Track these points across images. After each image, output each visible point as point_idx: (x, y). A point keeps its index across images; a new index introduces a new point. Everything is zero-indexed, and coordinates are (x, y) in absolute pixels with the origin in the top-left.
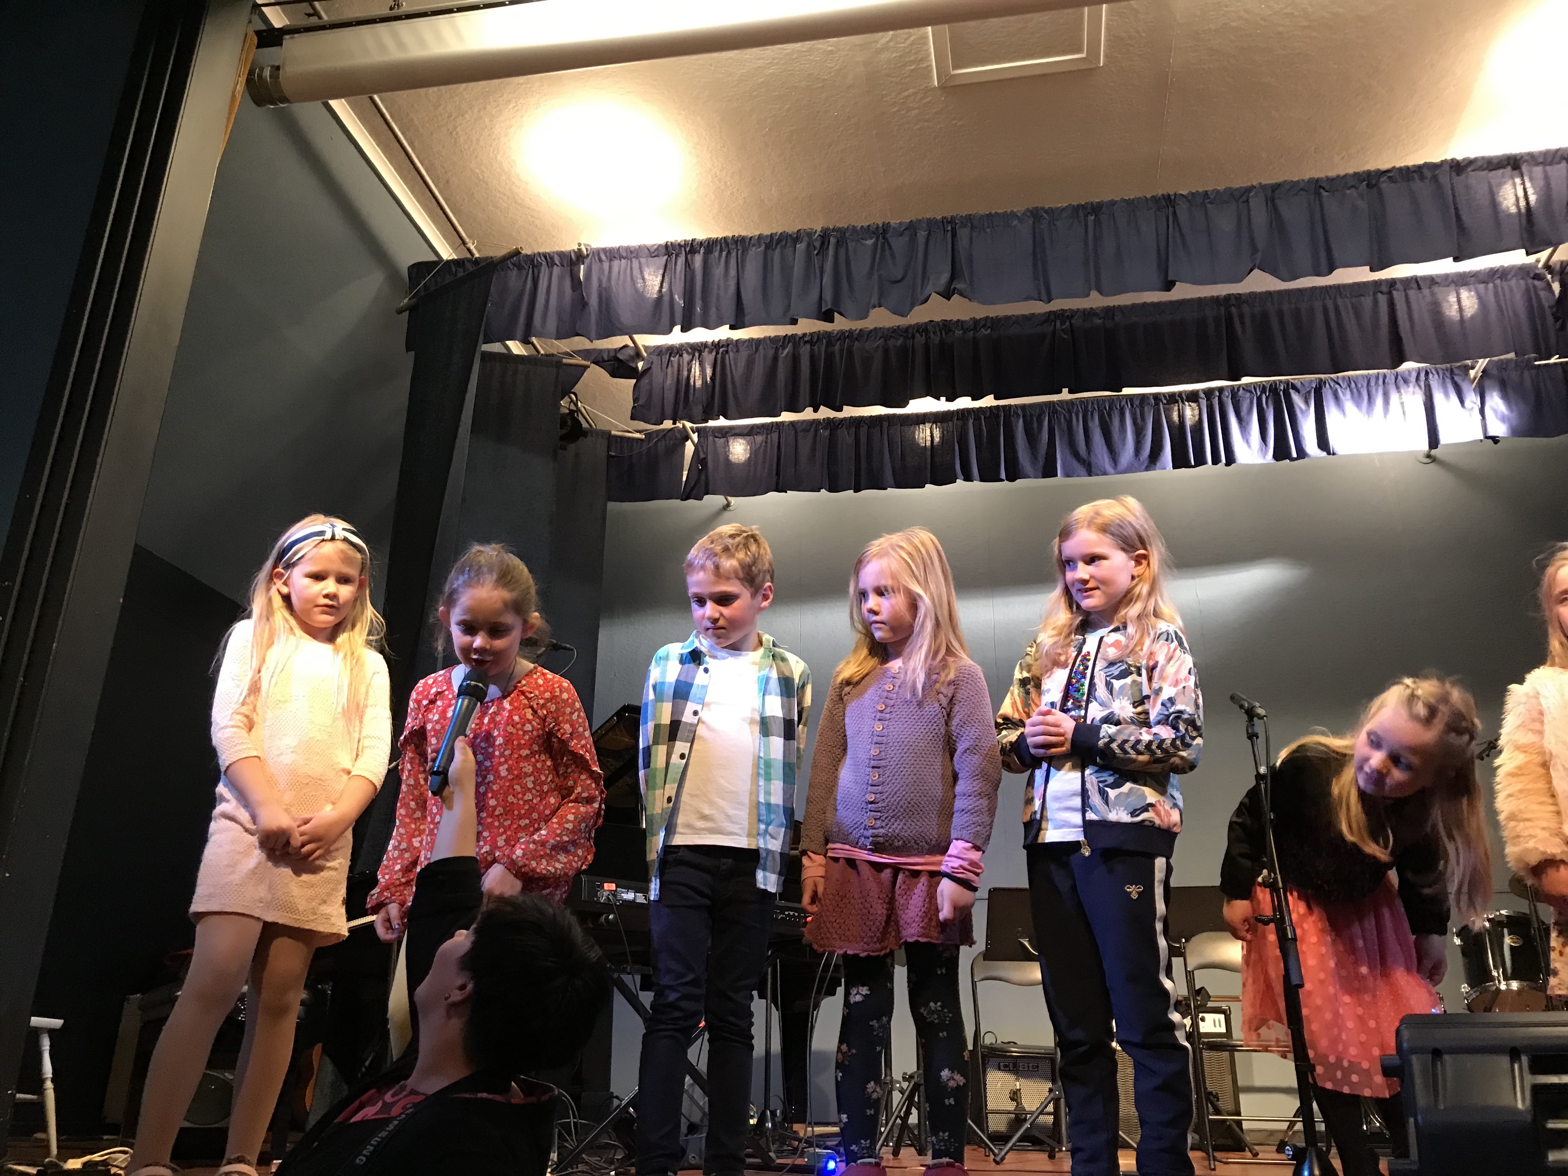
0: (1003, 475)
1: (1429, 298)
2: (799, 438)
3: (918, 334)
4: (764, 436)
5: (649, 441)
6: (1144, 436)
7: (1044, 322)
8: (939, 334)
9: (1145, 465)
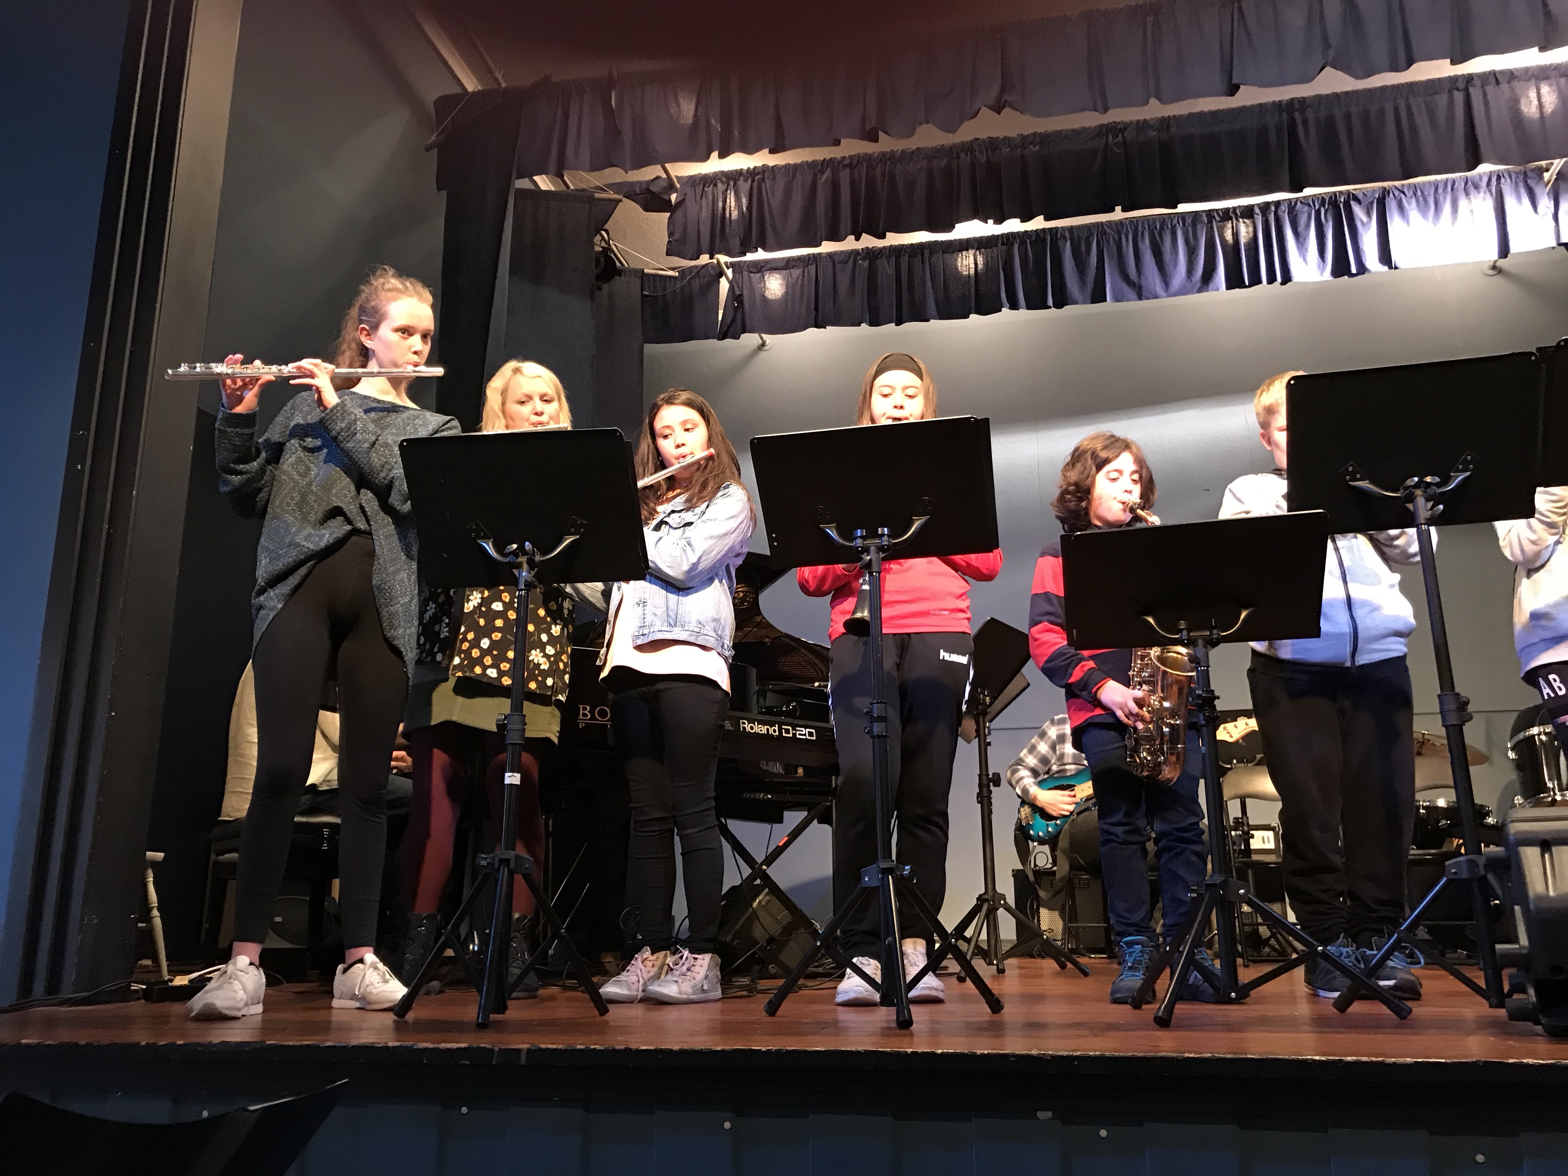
0: (1050, 302)
1: (1507, 95)
2: (837, 270)
3: (963, 155)
4: (801, 270)
5: (682, 279)
6: (1197, 256)
7: (1097, 136)
8: (985, 152)
9: (1198, 285)
